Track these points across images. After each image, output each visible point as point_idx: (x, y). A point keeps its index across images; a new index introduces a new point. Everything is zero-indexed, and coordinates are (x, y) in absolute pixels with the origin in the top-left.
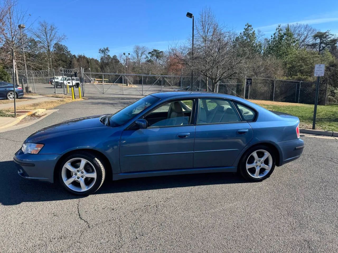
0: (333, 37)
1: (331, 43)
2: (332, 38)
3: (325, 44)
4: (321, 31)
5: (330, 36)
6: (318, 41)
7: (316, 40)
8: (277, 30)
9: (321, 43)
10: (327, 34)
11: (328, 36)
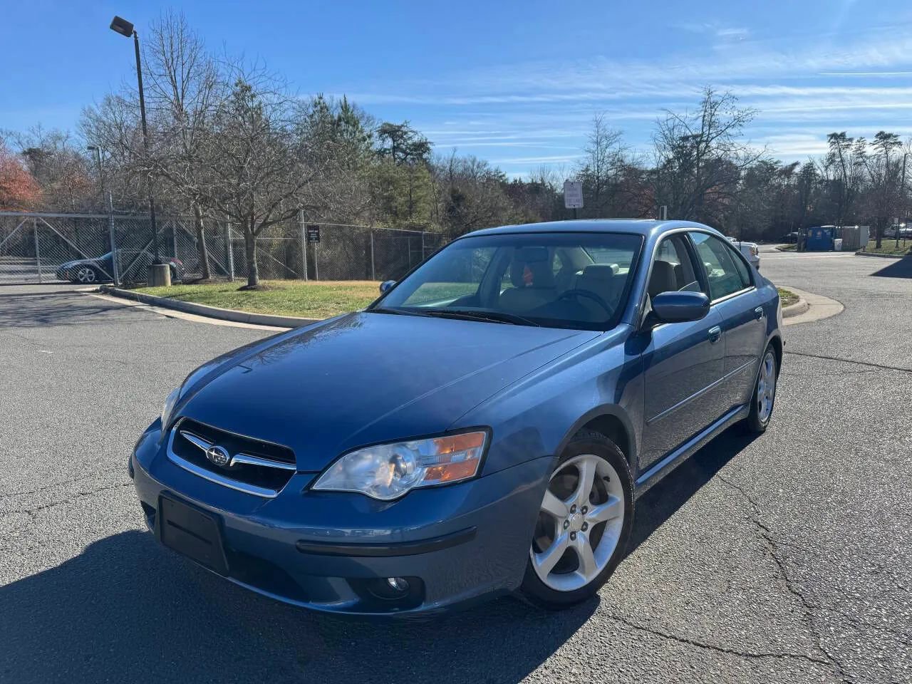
0: (417, 137)
1: (415, 150)
2: (416, 139)
3: (404, 152)
4: (392, 122)
5: (411, 134)
6: (389, 143)
7: (384, 140)
8: (316, 106)
9: (395, 149)
10: (404, 129)
11: (406, 133)
